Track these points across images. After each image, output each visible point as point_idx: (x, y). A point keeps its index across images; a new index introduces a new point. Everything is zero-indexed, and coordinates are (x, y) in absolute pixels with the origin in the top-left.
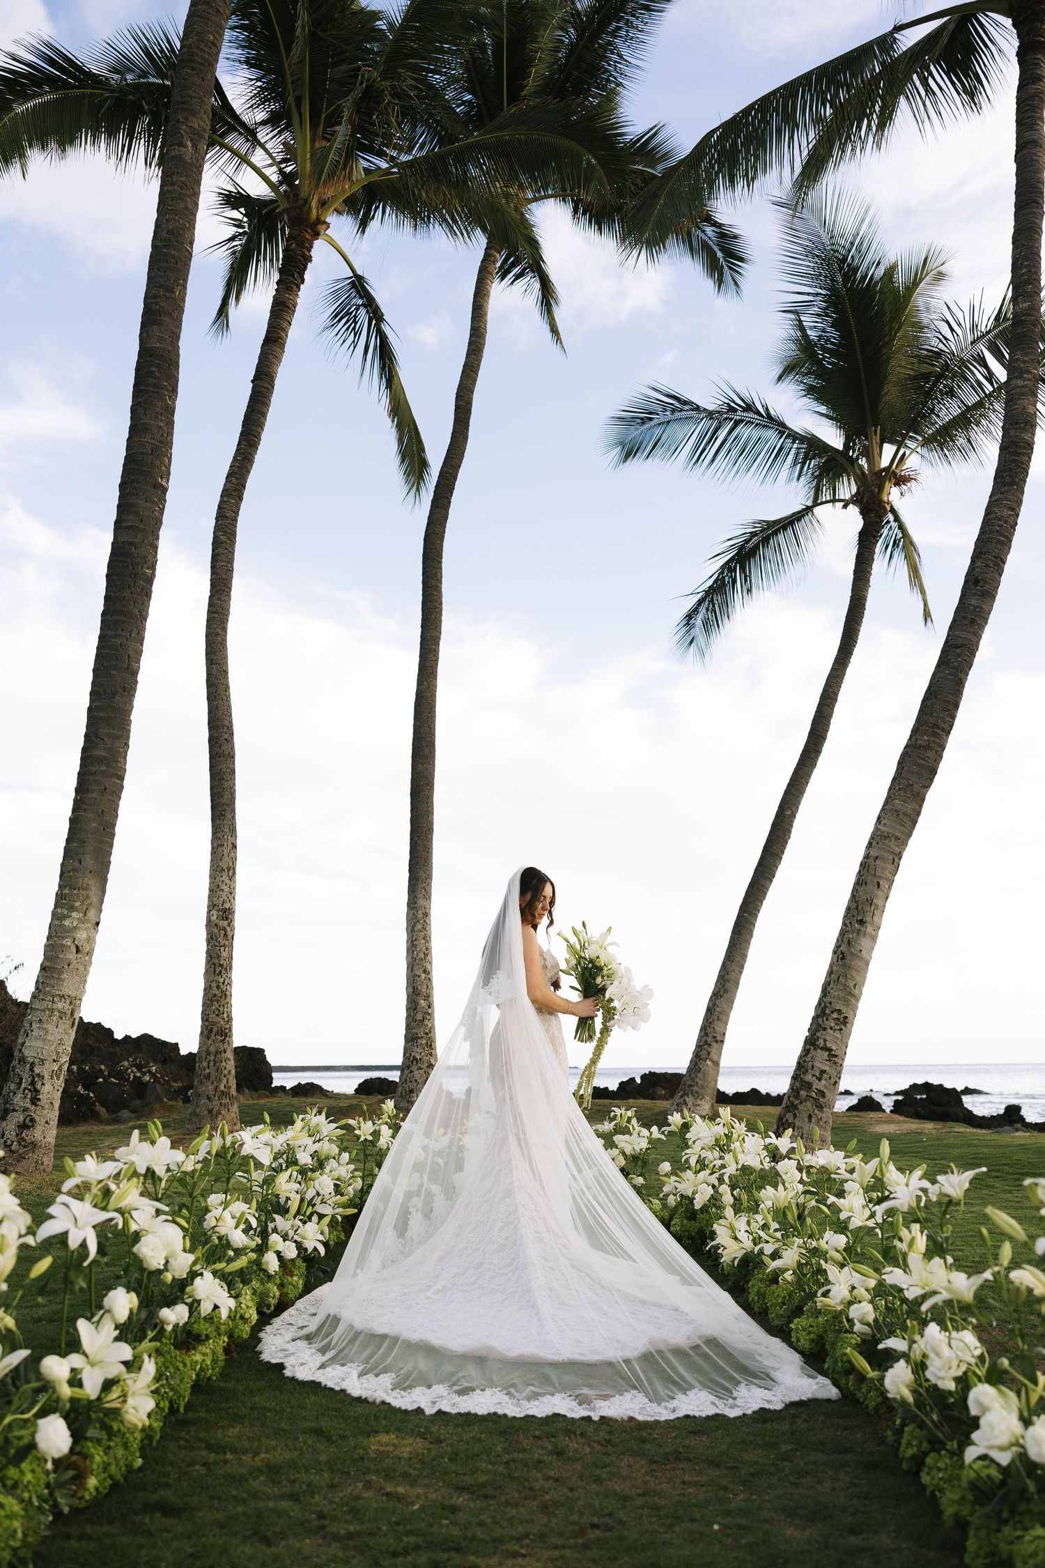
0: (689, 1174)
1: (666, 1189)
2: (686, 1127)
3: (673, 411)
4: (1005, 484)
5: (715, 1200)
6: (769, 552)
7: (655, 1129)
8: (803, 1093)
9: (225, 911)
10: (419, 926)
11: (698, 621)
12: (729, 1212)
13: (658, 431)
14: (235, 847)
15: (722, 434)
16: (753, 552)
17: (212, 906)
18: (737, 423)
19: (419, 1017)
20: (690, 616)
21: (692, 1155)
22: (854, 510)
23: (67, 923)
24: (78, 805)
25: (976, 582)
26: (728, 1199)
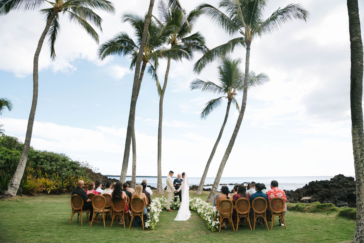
0: (196, 204)
1: (194, 206)
2: (196, 199)
3: (200, 82)
4: (242, 112)
5: (198, 207)
6: (215, 103)
7: (193, 199)
8: (212, 193)
9: (135, 166)
10: (159, 166)
11: (204, 113)
12: (199, 208)
13: (198, 85)
14: (136, 157)
15: (207, 86)
16: (212, 103)
17: (133, 165)
18: (210, 84)
19: (160, 179)
20: (203, 113)
21: (196, 202)
22: (227, 99)
23: (123, 173)
24: (124, 159)
25: (237, 126)
26: (199, 207)
